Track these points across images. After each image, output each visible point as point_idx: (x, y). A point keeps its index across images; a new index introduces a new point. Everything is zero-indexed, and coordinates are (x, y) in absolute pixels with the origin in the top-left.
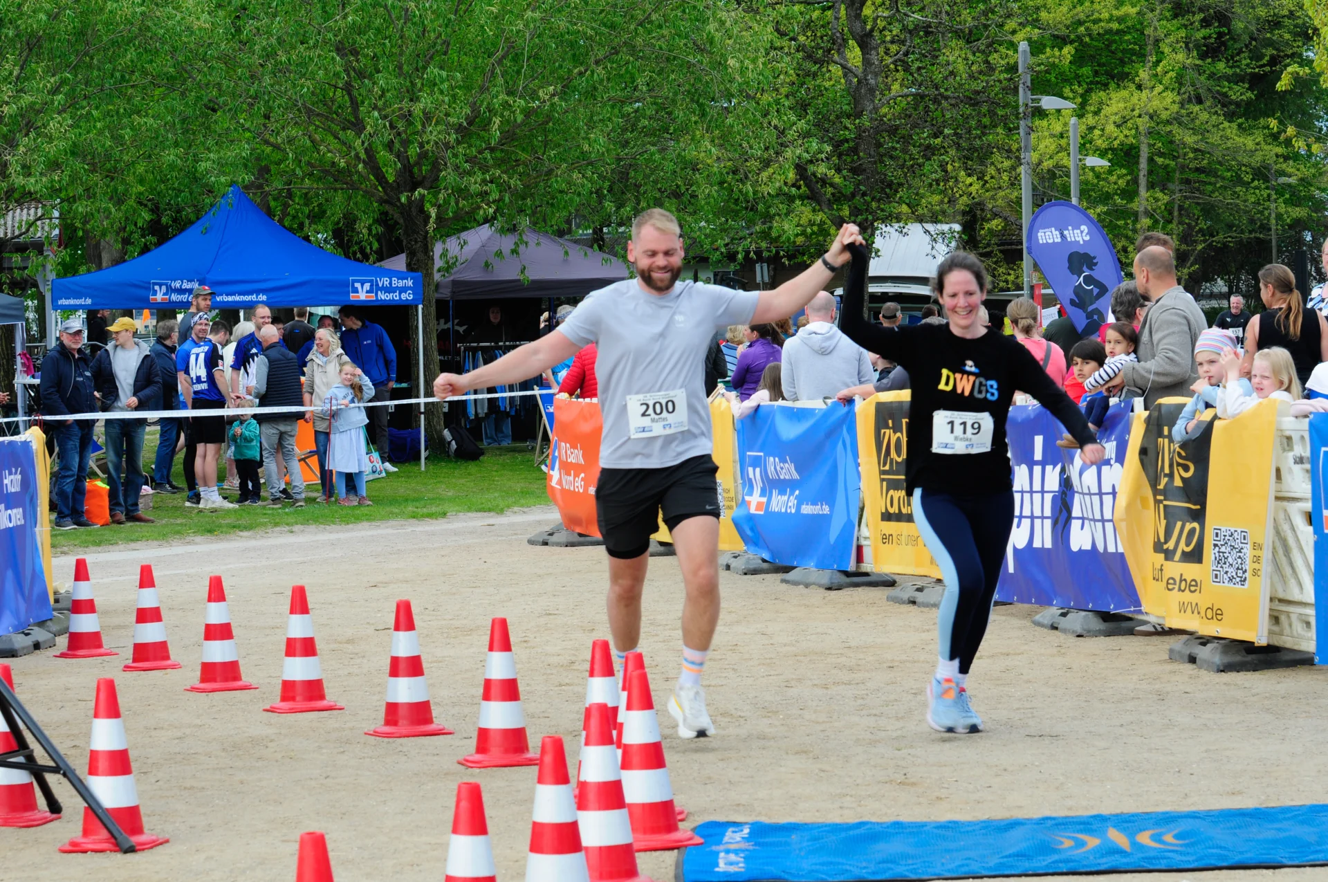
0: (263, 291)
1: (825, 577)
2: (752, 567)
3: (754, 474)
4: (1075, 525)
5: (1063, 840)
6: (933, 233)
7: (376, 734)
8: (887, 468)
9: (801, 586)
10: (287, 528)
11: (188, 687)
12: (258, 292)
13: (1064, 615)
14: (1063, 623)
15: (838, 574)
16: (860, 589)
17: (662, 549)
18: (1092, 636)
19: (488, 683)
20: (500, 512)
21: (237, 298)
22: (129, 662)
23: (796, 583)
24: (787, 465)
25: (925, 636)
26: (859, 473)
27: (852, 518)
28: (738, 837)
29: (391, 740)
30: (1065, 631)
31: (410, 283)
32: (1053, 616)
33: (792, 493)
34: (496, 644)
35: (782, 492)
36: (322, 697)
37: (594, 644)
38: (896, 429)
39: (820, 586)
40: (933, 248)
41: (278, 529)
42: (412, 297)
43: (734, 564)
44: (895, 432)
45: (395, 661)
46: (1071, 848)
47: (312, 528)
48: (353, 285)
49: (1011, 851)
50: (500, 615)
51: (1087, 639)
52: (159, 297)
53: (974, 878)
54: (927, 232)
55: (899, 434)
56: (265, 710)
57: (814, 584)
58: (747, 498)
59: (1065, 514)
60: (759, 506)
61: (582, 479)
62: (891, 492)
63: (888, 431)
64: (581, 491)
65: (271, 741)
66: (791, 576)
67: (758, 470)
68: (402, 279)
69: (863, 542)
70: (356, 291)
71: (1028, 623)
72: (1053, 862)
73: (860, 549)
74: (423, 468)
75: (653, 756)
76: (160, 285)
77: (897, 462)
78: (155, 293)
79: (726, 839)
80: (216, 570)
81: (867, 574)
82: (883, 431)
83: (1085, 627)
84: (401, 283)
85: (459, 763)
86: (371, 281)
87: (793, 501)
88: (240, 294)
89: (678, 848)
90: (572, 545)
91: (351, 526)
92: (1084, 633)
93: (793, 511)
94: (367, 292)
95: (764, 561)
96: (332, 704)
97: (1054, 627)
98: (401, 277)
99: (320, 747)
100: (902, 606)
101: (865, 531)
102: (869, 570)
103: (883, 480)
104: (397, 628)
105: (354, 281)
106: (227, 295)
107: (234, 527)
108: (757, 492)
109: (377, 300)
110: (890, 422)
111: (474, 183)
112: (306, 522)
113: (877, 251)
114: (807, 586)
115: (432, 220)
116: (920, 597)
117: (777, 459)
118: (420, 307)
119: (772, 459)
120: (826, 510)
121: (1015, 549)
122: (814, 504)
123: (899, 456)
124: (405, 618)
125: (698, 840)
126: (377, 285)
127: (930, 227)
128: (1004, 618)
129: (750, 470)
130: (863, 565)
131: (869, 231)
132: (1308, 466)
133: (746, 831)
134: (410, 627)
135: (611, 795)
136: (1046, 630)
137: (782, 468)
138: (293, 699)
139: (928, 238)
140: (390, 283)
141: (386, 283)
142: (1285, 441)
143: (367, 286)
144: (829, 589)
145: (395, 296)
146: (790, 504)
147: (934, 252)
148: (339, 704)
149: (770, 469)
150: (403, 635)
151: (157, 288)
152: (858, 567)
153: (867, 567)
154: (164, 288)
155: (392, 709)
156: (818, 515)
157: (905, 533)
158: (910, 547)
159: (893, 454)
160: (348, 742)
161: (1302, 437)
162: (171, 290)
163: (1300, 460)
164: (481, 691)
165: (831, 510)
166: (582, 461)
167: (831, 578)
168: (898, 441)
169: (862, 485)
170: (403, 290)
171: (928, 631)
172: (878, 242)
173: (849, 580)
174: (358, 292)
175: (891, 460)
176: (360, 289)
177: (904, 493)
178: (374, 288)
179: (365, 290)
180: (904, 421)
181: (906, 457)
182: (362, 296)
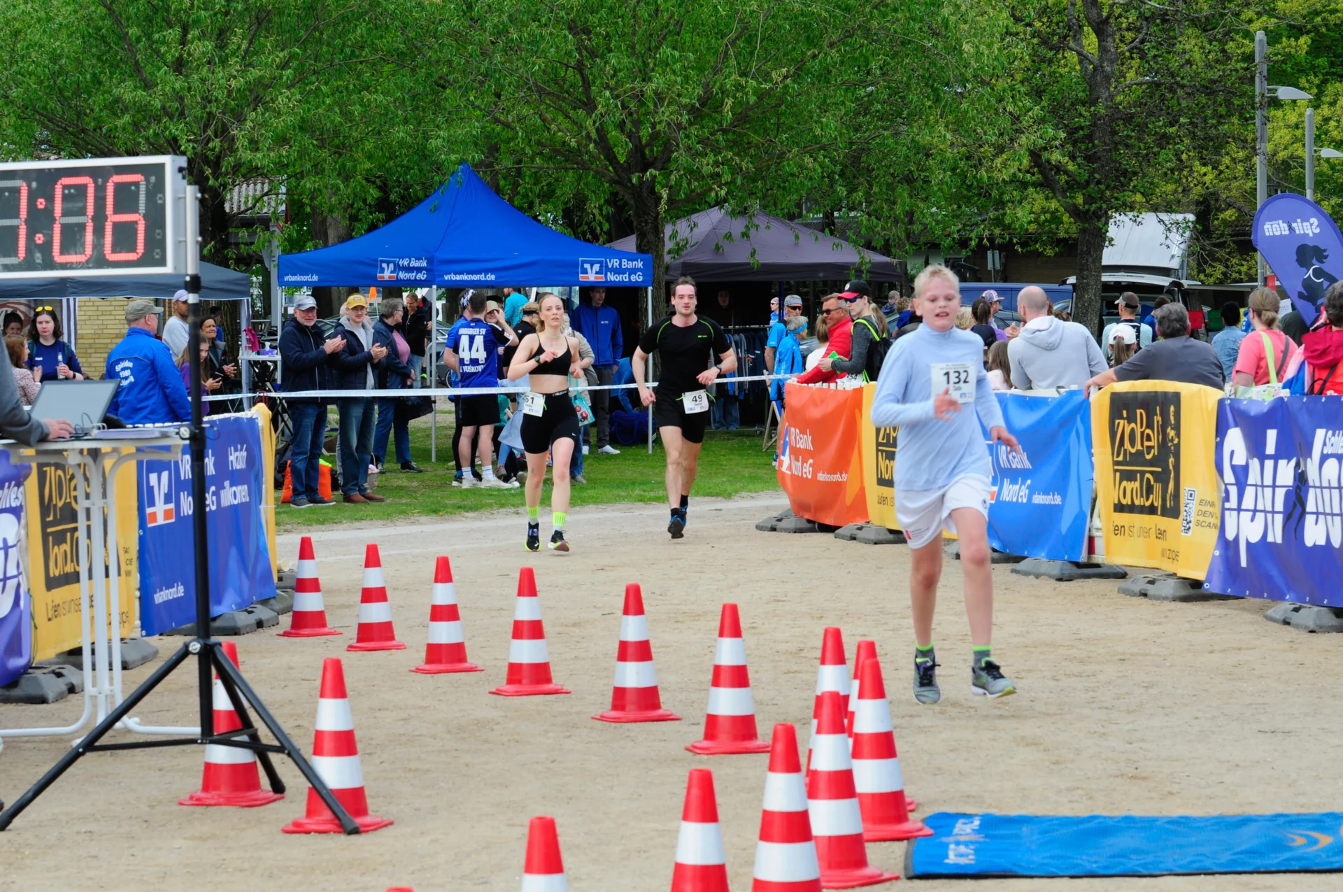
0: (492, 271)
1: (1056, 567)
4: (1310, 520)
5: (1295, 837)
6: (1167, 223)
7: (603, 718)
8: (1121, 458)
9: (1032, 577)
10: (513, 510)
11: (414, 669)
12: (486, 271)
13: (1296, 610)
14: (1295, 618)
15: (1069, 566)
16: (1090, 581)
17: (891, 537)
18: (1325, 632)
19: (717, 669)
20: (728, 496)
21: (466, 277)
22: (354, 642)
23: (1027, 574)
25: (1156, 629)
26: (1092, 463)
27: (1084, 509)
28: (968, 829)
29: (618, 725)
30: (1297, 626)
31: (640, 264)
32: (1285, 611)
33: (1023, 483)
34: (726, 631)
35: (1014, 482)
36: (549, 680)
37: (826, 632)
38: (1131, 419)
39: (1050, 576)
40: (1167, 237)
41: (501, 510)
42: (641, 278)
44: (1129, 423)
45: (623, 646)
46: (1301, 846)
48: (582, 266)
49: (1243, 848)
50: (730, 600)
51: (1319, 635)
52: (387, 275)
53: (1205, 874)
54: (1161, 221)
55: (1133, 425)
56: (491, 693)
57: (1045, 574)
59: (1299, 508)
61: (811, 465)
62: (1124, 483)
63: (1122, 422)
64: (810, 477)
65: (498, 724)
66: (1022, 566)
68: (632, 260)
69: (1095, 533)
70: (585, 272)
71: (1261, 619)
72: (1286, 860)
73: (1091, 540)
74: (650, 452)
75: (884, 746)
76: (388, 263)
77: (1130, 453)
78: (382, 270)
79: (956, 831)
80: (443, 553)
81: (1098, 566)
82: (1117, 421)
83: (1318, 623)
84: (631, 265)
85: (687, 749)
86: (601, 262)
87: (1024, 491)
88: (468, 273)
89: (908, 839)
90: (801, 531)
92: (1316, 629)
93: (1025, 501)
94: (597, 273)
95: (994, 550)
96: (559, 687)
97: (1286, 623)
98: (632, 258)
99: (546, 731)
100: (1134, 598)
101: (1097, 522)
102: (1100, 561)
103: (1116, 471)
104: (626, 612)
105: (583, 262)
106: (455, 274)
107: (459, 507)
109: (606, 281)
110: (1125, 413)
111: (706, 165)
113: (1112, 239)
114: (1037, 576)
115: (663, 202)
116: (1151, 589)
118: (650, 289)
120: (1058, 500)
121: (1248, 543)
122: (1046, 493)
124: (634, 603)
125: (928, 831)
126: (607, 266)
127: (1164, 216)
128: (1236, 612)
130: (1094, 556)
131: (1103, 219)
133: (977, 822)
134: (640, 611)
135: (842, 785)
136: (1277, 625)
138: (519, 682)
139: (1162, 227)
140: (620, 265)
141: (616, 265)
143: (597, 267)
144: (1060, 580)
145: (624, 278)
146: (1021, 494)
147: (1168, 242)
148: (566, 688)
149: (1002, 458)
150: (632, 619)
151: (384, 265)
152: (1089, 558)
153: (1098, 558)
154: (391, 266)
155: (620, 695)
156: (1050, 505)
157: (1137, 525)
158: (1142, 538)
160: (575, 726)
162: (398, 268)
164: (710, 676)
165: (1064, 500)
166: (810, 447)
167: (1062, 569)
168: (1133, 432)
169: (1095, 475)
170: (633, 271)
171: (1160, 624)
172: (1112, 231)
173: (1080, 571)
174: (587, 273)
175: (1125, 451)
176: (589, 270)
177: (1137, 484)
178: (604, 269)
179: (594, 271)
180: (1138, 411)
181: (1140, 448)
182: (592, 277)
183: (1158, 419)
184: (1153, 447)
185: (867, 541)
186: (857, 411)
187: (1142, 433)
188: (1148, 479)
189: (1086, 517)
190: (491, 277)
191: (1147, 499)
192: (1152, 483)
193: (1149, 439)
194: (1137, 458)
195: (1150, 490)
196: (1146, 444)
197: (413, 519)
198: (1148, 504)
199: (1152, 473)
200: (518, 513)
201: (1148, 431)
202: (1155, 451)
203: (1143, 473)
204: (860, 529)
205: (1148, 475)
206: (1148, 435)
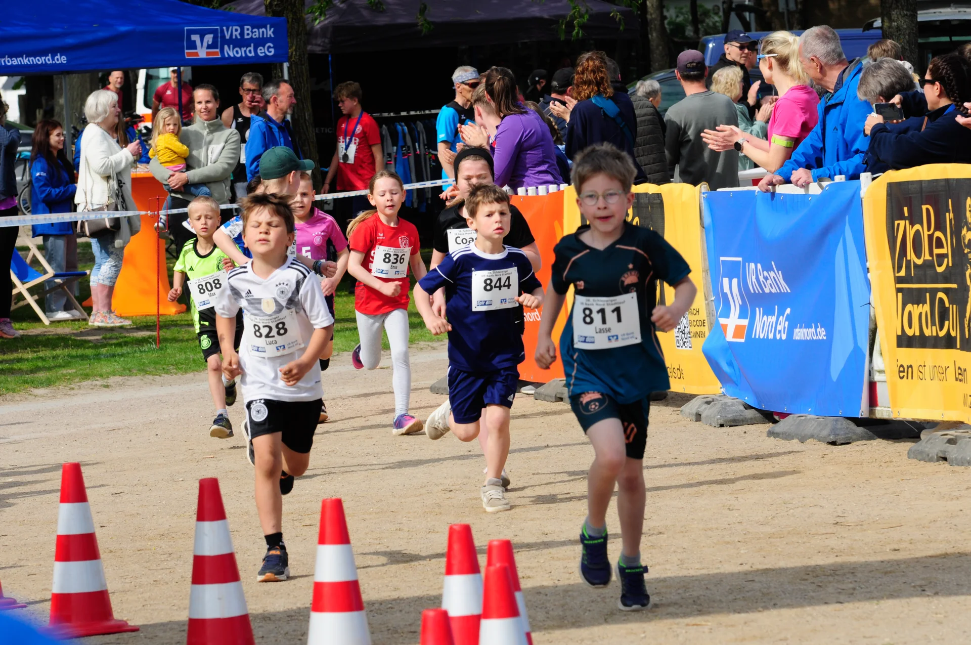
0: (63, 50)
1: (827, 427)
2: (730, 416)
3: (731, 286)
8: (902, 273)
9: (795, 441)
10: (100, 382)
12: (55, 52)
15: (845, 423)
19: (318, 587)
21: (25, 61)
23: (787, 436)
24: (772, 274)
25: (952, 505)
26: (868, 281)
27: (859, 344)
31: (270, 33)
33: (781, 313)
34: (328, 534)
35: (768, 312)
36: (108, 615)
37: (452, 530)
38: (914, 219)
39: (820, 440)
41: (85, 383)
42: (272, 52)
43: (706, 411)
44: (912, 224)
45: (199, 561)
47: (135, 380)
48: (189, 38)
50: (334, 495)
55: (917, 227)
57: (813, 437)
58: (722, 321)
60: (738, 330)
62: (909, 307)
63: (902, 223)
66: (783, 425)
67: (735, 281)
68: (259, 27)
69: (877, 377)
70: (193, 45)
73: (872, 386)
77: (916, 266)
81: (883, 422)
82: (896, 222)
84: (257, 33)
86: (214, 32)
87: (783, 324)
88: (29, 55)
91: (190, 375)
93: (784, 337)
94: (209, 47)
95: (748, 407)
96: (122, 623)
98: (258, 23)
100: (929, 464)
101: (878, 362)
102: (885, 416)
103: (899, 290)
105: (191, 32)
106: (11, 57)
108: (735, 311)
109: (223, 58)
110: (906, 209)
112: (128, 372)
114: (802, 440)
116: (952, 451)
117: (759, 266)
118: (286, 65)
119: (752, 265)
120: (822, 334)
122: (808, 326)
123: (919, 257)
124: (211, 504)
126: (223, 36)
129: (726, 281)
130: (878, 409)
134: (219, 514)
137: (766, 278)
138: (70, 620)
140: (242, 34)
141: (236, 34)
143: (209, 38)
144: (833, 443)
145: (248, 52)
146: (779, 328)
148: (131, 624)
149: (751, 280)
152: (871, 412)
153: (882, 412)
155: (197, 629)
156: (812, 341)
157: (930, 363)
158: (936, 381)
159: (911, 255)
164: (310, 598)
165: (829, 334)
167: (835, 429)
168: (917, 236)
169: (874, 299)
170: (260, 42)
171: (957, 498)
173: (860, 430)
174: (195, 48)
175: (908, 262)
176: (198, 43)
177: (927, 308)
178: (219, 41)
179: (205, 44)
180: (924, 207)
181: (928, 257)
182: (202, 53)
183: (949, 216)
184: (946, 256)
186: (556, 223)
187: (930, 237)
188: (941, 300)
189: (864, 355)
190: (61, 59)
191: (941, 328)
192: (947, 305)
193: (940, 245)
194: (925, 272)
195: (944, 315)
196: (937, 251)
198: (942, 334)
199: (946, 291)
200: (107, 386)
201: (938, 234)
202: (948, 262)
203: (934, 292)
205: (941, 295)
206: (938, 239)
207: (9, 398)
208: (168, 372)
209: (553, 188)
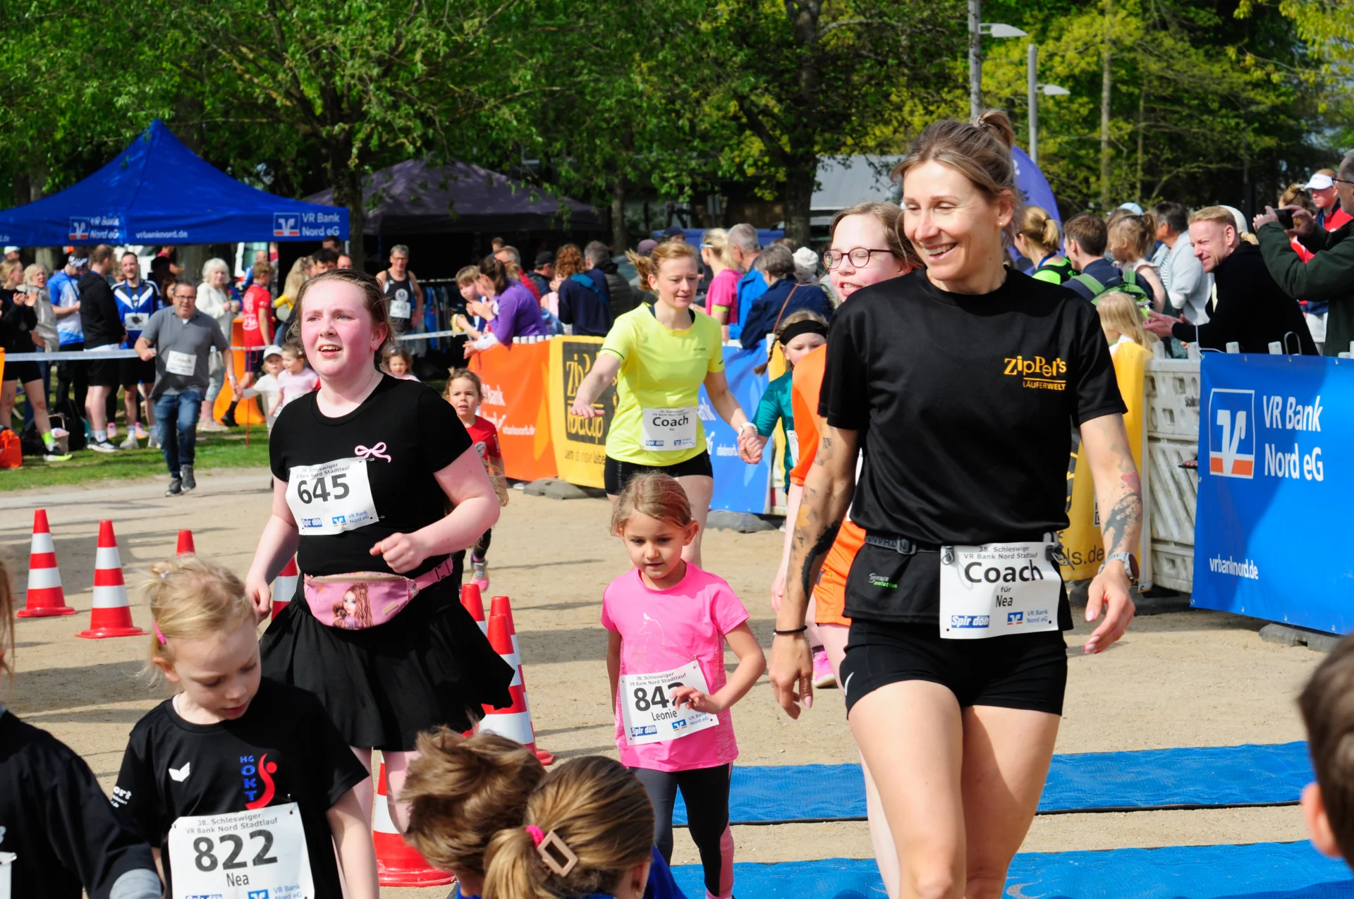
0: (185, 228)
1: (739, 520)
6: (877, 165)
9: (715, 530)
10: (205, 471)
12: (178, 229)
15: (752, 517)
17: (580, 492)
21: (158, 235)
22: (25, 608)
31: (336, 218)
39: (734, 529)
40: (877, 181)
47: (230, 471)
48: (277, 221)
52: (79, 233)
54: (871, 164)
57: (728, 526)
68: (328, 214)
69: (776, 485)
70: (279, 226)
73: (773, 491)
76: (80, 222)
78: (74, 230)
84: (327, 219)
86: (296, 217)
88: (160, 230)
94: (292, 228)
98: (327, 211)
105: (278, 217)
106: (148, 231)
107: (151, 470)
109: (301, 236)
111: (399, 118)
112: (224, 464)
113: (819, 184)
114: (721, 529)
115: (353, 155)
118: (347, 243)
122: (729, 445)
126: (302, 221)
127: (874, 158)
130: (776, 508)
131: (811, 163)
132: (1198, 408)
139: (871, 171)
140: (316, 219)
141: (312, 219)
142: (1178, 383)
143: (292, 222)
144: (743, 532)
147: (879, 185)
151: (76, 224)
152: (772, 510)
154: (83, 225)
161: (1194, 380)
162: (90, 227)
163: (1191, 403)
166: (502, 403)
167: (745, 521)
170: (329, 225)
172: (820, 176)
173: (764, 523)
174: (281, 228)
176: (284, 225)
178: (299, 224)
179: (289, 226)
182: (286, 232)
185: (556, 496)
186: (543, 365)
189: (768, 469)
190: (183, 234)
197: (105, 481)
204: (549, 484)
207: (138, 480)
208: (254, 465)
209: (540, 338)
